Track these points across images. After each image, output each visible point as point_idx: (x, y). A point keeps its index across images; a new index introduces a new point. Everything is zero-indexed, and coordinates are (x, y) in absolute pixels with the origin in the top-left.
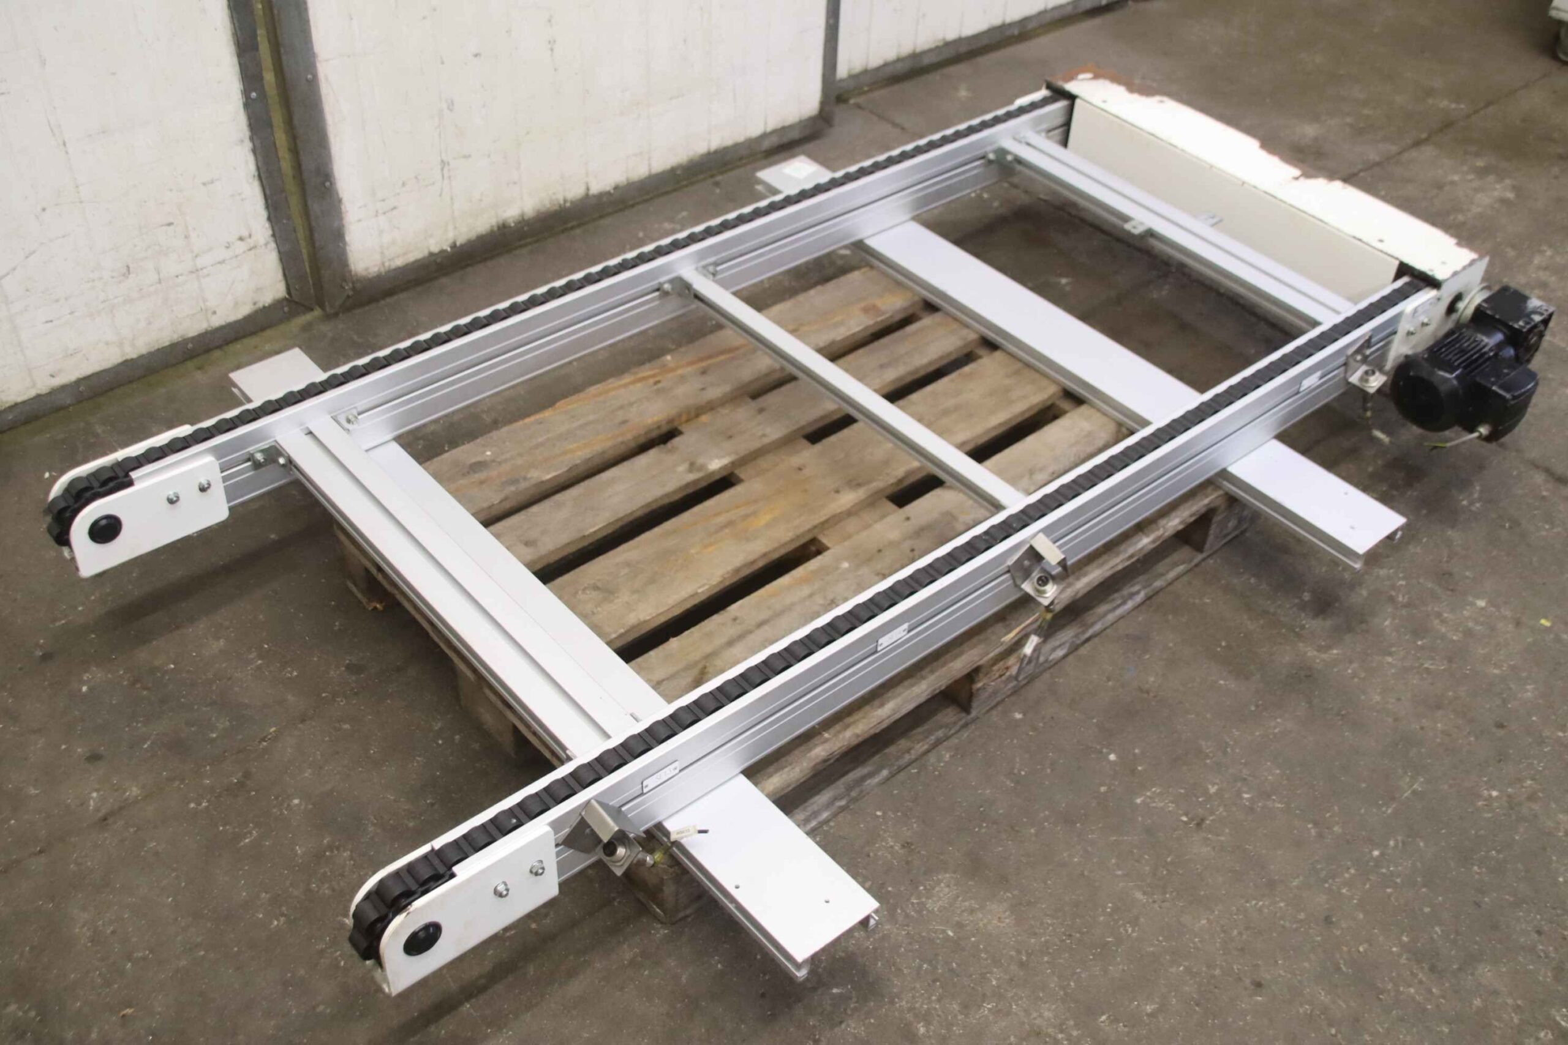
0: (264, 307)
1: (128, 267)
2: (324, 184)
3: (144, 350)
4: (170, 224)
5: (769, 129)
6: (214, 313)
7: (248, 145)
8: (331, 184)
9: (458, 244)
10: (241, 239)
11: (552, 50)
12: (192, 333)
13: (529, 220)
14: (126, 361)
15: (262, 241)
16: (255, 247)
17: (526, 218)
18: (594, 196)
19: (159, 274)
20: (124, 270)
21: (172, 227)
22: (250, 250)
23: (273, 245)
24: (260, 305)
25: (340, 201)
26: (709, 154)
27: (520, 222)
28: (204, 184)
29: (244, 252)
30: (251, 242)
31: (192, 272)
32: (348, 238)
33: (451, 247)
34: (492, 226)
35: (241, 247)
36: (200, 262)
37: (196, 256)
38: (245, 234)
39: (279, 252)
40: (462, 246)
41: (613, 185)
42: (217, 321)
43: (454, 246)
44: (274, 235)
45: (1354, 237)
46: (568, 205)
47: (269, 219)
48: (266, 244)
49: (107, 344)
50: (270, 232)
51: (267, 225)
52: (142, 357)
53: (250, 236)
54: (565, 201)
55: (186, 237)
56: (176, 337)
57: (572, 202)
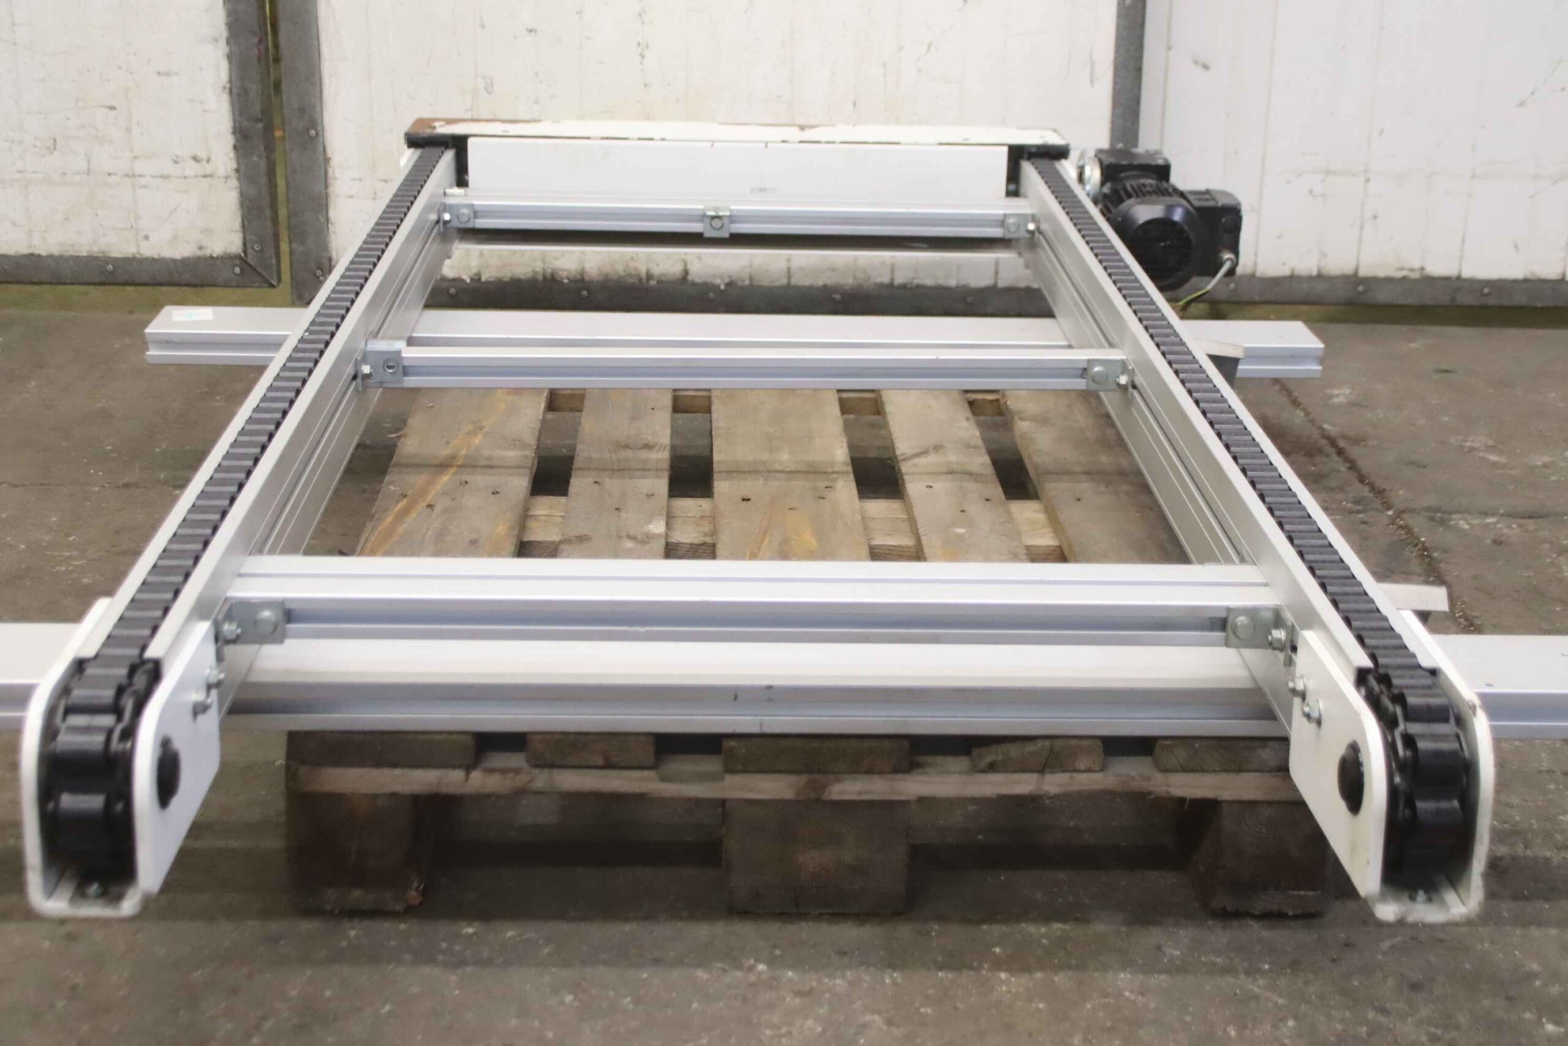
0: (211, 257)
1: (55, 140)
2: (308, 130)
3: (56, 251)
4: (112, 108)
6: (147, 238)
7: (222, 48)
8: (317, 134)
9: (483, 279)
10: (195, 159)
11: (643, 56)
12: (115, 254)
13: (590, 282)
14: (32, 255)
15: (221, 172)
16: (211, 176)
17: (586, 278)
18: (694, 284)
19: (89, 162)
20: (50, 143)
21: (112, 113)
22: (205, 176)
23: (234, 182)
24: (208, 253)
25: (327, 160)
27: (576, 281)
28: (159, 73)
29: (196, 176)
30: (208, 168)
31: (127, 175)
32: (331, 214)
33: (472, 280)
34: (535, 272)
35: (191, 168)
36: (140, 167)
37: (135, 158)
38: (203, 155)
39: (242, 194)
40: (487, 282)
41: (727, 280)
42: (148, 250)
43: (476, 279)
44: (237, 170)
46: (653, 283)
47: (235, 147)
48: (227, 178)
49: (14, 224)
50: (235, 166)
51: (232, 155)
52: (51, 256)
53: (208, 160)
54: (649, 276)
55: (128, 130)
56: (95, 250)
57: (659, 282)
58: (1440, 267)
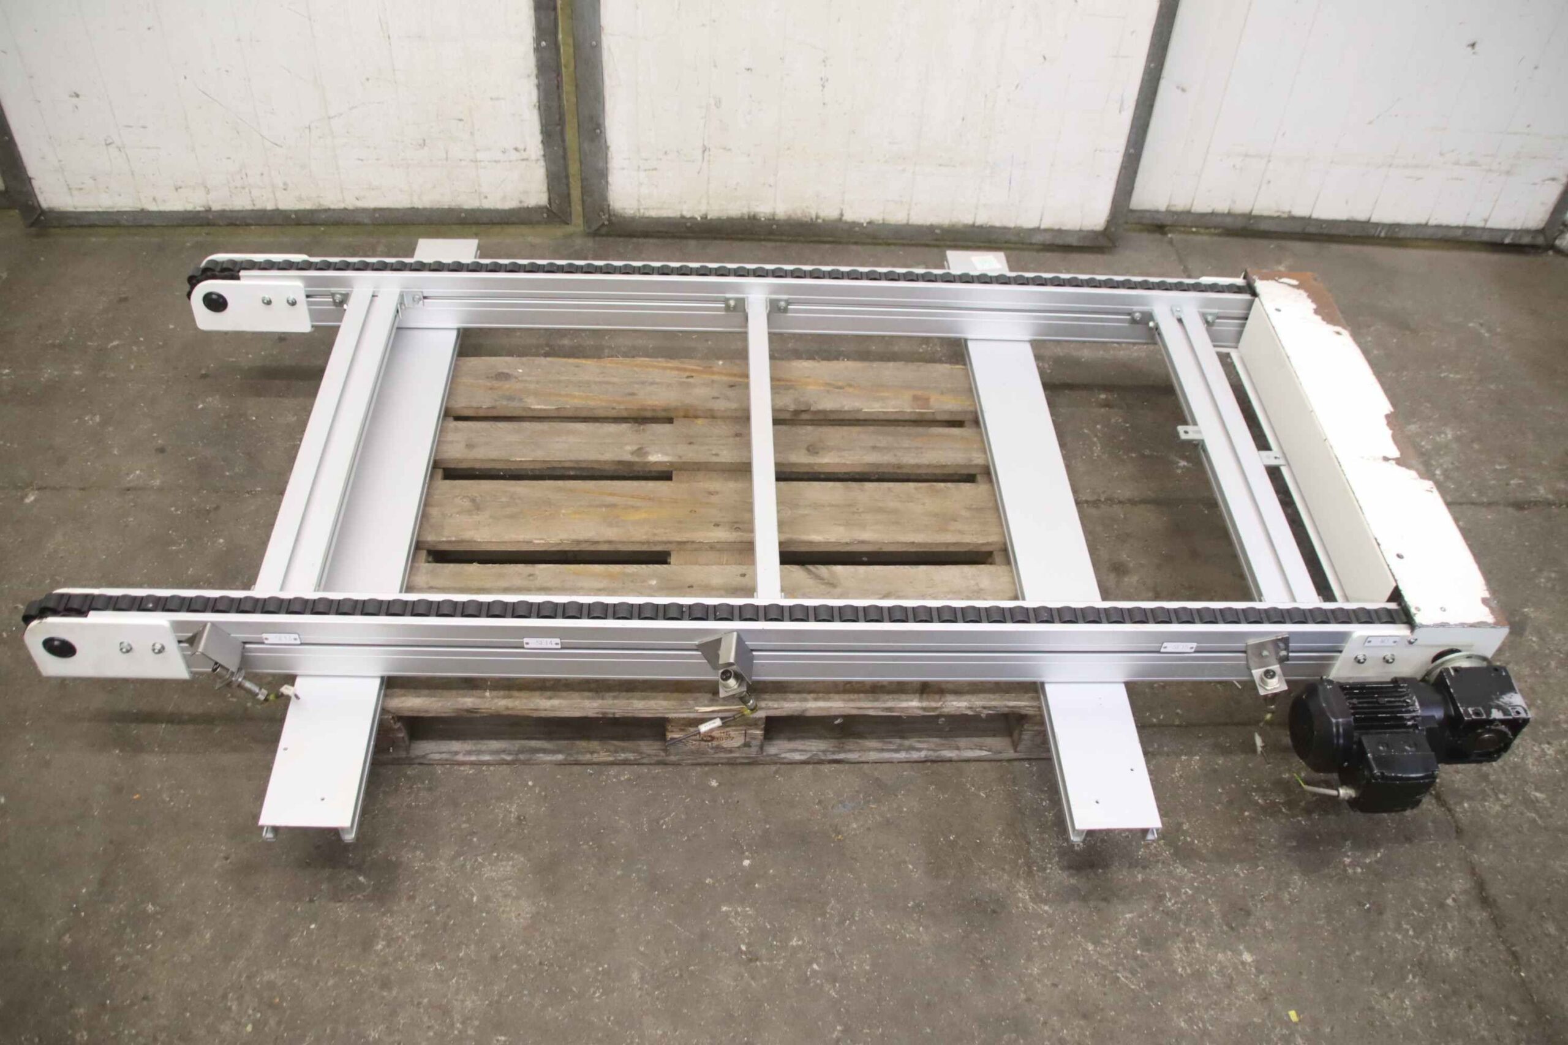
0: (528, 208)
1: (424, 140)
2: (595, 130)
3: (428, 205)
4: (461, 120)
5: (1042, 227)
6: (486, 197)
7: (534, 81)
8: (601, 132)
9: (709, 217)
10: (516, 149)
11: (823, 86)
12: (466, 207)
13: (779, 220)
14: (413, 208)
15: (534, 157)
16: (527, 160)
17: (776, 218)
18: (846, 223)
19: (447, 153)
20: (421, 142)
21: (461, 124)
22: (523, 160)
23: (542, 163)
24: (525, 205)
25: (607, 148)
26: (973, 226)
27: (769, 220)
28: (491, 99)
29: (517, 160)
30: (525, 155)
31: (472, 161)
32: (610, 179)
33: (701, 218)
34: (743, 214)
35: (514, 156)
36: (479, 156)
37: (477, 150)
38: (521, 147)
39: (547, 170)
40: (711, 219)
41: (868, 220)
42: (487, 204)
43: (704, 217)
44: (544, 156)
45: (1376, 539)
46: (820, 221)
47: (542, 142)
48: (537, 160)
49: (401, 191)
50: (542, 153)
51: (540, 146)
52: (425, 209)
53: (525, 150)
54: (817, 217)
55: (472, 134)
56: (453, 205)
57: (824, 220)
58: (1300, 211)
